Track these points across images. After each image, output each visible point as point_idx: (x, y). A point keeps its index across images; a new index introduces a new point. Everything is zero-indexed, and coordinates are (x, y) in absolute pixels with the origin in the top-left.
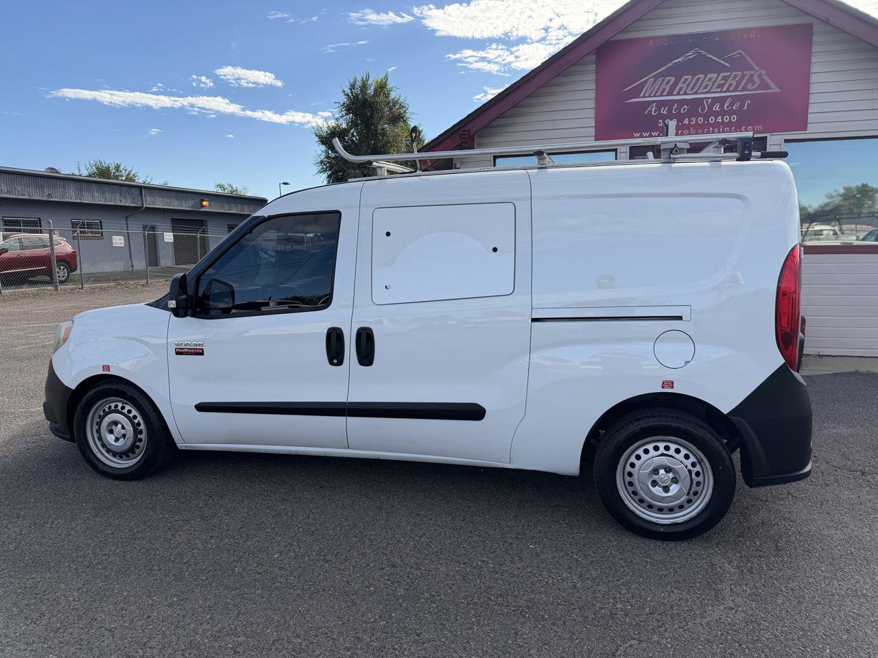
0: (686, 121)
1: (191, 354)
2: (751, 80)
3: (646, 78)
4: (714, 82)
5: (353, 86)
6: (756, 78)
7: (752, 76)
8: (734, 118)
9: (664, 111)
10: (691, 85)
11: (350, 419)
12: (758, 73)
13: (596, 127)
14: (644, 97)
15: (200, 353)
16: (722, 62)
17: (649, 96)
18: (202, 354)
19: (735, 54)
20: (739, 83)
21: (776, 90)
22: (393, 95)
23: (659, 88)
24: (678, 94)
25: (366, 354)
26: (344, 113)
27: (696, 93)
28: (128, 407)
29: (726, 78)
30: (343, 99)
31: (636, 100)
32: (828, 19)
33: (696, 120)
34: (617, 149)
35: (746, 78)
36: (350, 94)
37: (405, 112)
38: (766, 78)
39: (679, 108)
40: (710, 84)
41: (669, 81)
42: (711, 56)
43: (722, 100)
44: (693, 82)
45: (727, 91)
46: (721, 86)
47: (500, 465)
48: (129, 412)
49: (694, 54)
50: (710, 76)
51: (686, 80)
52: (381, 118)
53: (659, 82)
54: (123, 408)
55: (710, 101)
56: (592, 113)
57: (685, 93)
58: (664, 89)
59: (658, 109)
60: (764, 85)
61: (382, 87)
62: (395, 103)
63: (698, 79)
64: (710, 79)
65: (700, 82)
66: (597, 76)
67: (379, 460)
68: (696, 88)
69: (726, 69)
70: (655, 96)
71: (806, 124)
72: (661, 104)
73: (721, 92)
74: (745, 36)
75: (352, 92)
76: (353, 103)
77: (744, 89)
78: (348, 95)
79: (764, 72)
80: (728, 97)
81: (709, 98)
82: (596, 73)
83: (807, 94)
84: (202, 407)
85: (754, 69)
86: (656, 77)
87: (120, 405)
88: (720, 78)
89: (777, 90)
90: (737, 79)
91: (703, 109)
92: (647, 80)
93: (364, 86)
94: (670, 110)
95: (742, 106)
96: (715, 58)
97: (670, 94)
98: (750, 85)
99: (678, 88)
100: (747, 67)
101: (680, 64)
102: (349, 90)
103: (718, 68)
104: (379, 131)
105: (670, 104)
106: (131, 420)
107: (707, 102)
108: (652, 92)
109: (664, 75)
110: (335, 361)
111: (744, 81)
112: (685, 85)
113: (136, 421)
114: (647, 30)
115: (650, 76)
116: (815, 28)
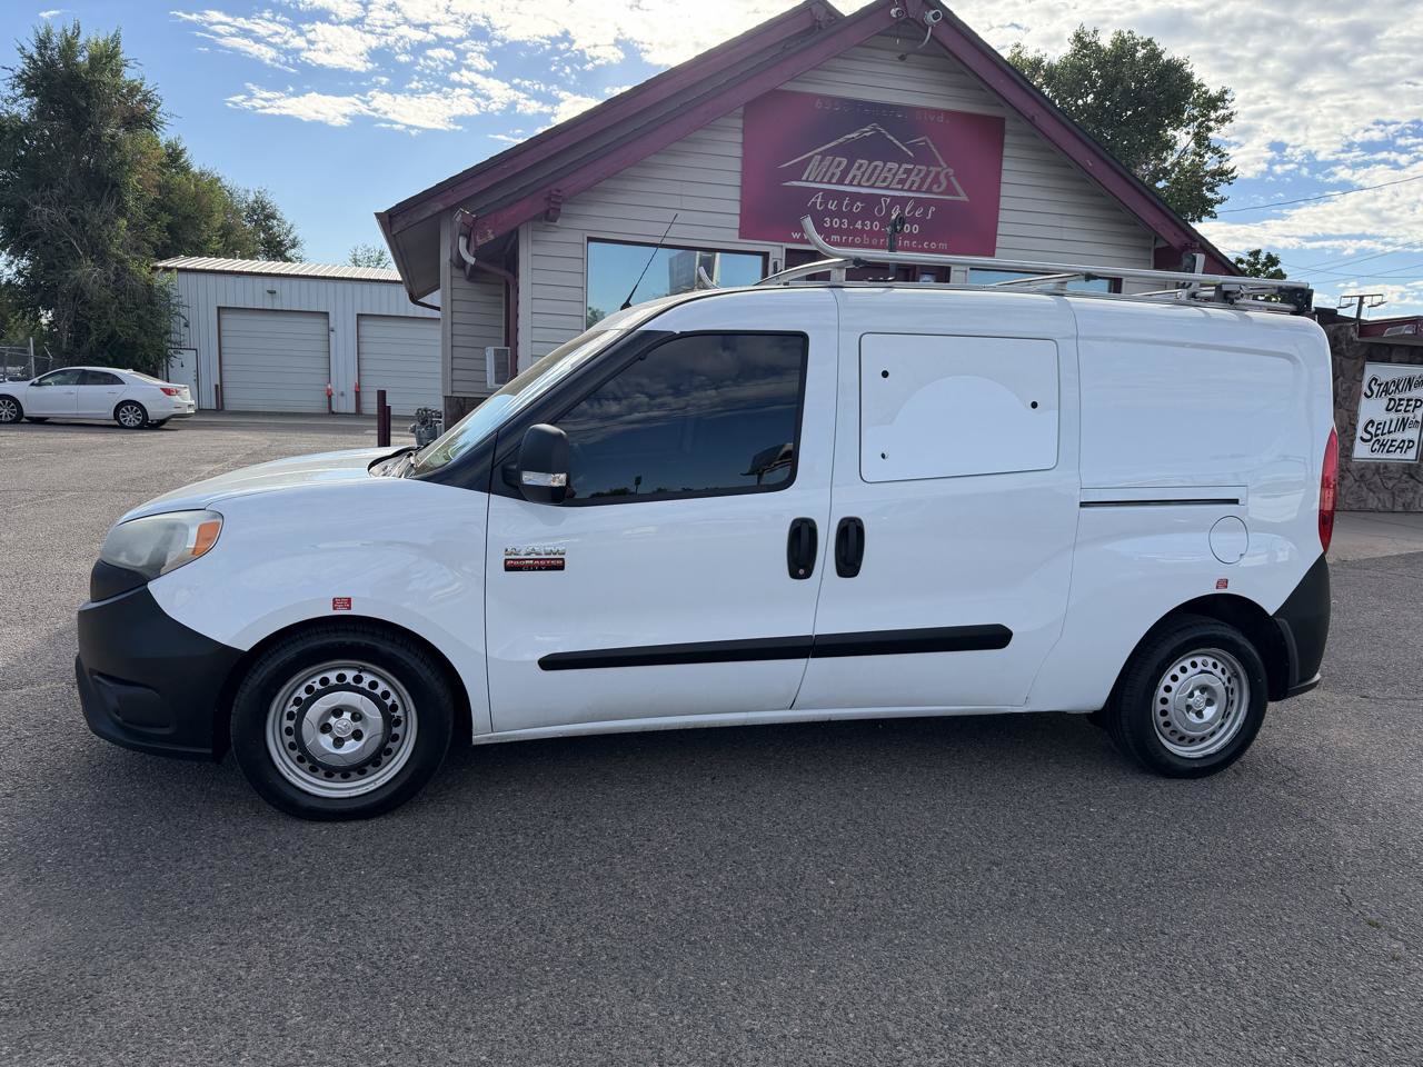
0: (859, 225)
1: (540, 569)
2: (936, 180)
3: (810, 154)
4: (894, 175)
5: (43, 44)
6: (942, 177)
7: (938, 174)
8: (916, 229)
9: (832, 206)
10: (866, 175)
11: (813, 661)
12: (945, 172)
13: (742, 216)
14: (807, 181)
15: (556, 565)
16: (905, 149)
17: (814, 181)
18: (561, 567)
19: (920, 140)
20: (923, 180)
21: (963, 197)
22: (128, 75)
23: (826, 172)
24: (851, 184)
25: (850, 559)
26: (19, 91)
27: (872, 186)
28: (367, 678)
29: (908, 172)
30: (20, 65)
31: (795, 183)
32: (1033, 117)
33: (871, 226)
34: (768, 253)
35: (932, 175)
36: (36, 56)
37: (154, 109)
38: (953, 179)
39: (851, 204)
40: (890, 175)
41: (840, 163)
42: (892, 138)
43: (903, 202)
44: (869, 171)
45: (909, 190)
46: (902, 182)
47: (1009, 709)
48: (373, 685)
49: (872, 130)
50: (889, 165)
51: (861, 166)
52: (109, 114)
53: (826, 163)
54: (358, 679)
55: (888, 200)
56: (736, 194)
57: (859, 185)
58: (833, 174)
59: (825, 202)
60: (950, 190)
61: (107, 58)
62: (133, 90)
63: (876, 167)
64: (890, 170)
65: (878, 171)
66: (744, 138)
67: (830, 722)
68: (873, 179)
69: (908, 160)
70: (821, 182)
71: (994, 247)
72: (829, 194)
73: (902, 190)
74: (932, 119)
75: (41, 54)
76: (45, 77)
77: (929, 191)
78: (31, 57)
79: (951, 171)
80: (911, 198)
81: (888, 196)
82: (743, 132)
83: (997, 209)
84: (551, 663)
85: (940, 166)
86: (824, 154)
87: (350, 675)
88: (902, 170)
89: (966, 199)
90: (922, 175)
91: (880, 211)
92: (812, 157)
93: (69, 48)
94: (839, 205)
95: (925, 213)
96: (895, 141)
97: (841, 182)
98: (935, 186)
99: (850, 176)
100: (935, 162)
101: (855, 142)
102: (34, 49)
103: (901, 158)
104: (105, 139)
105: (840, 196)
106: (379, 701)
107: (885, 201)
108: (818, 176)
109: (833, 152)
110: (802, 572)
111: (929, 180)
112: (859, 173)
113: (389, 702)
114: (811, 83)
115: (816, 151)
116: (1008, 125)
